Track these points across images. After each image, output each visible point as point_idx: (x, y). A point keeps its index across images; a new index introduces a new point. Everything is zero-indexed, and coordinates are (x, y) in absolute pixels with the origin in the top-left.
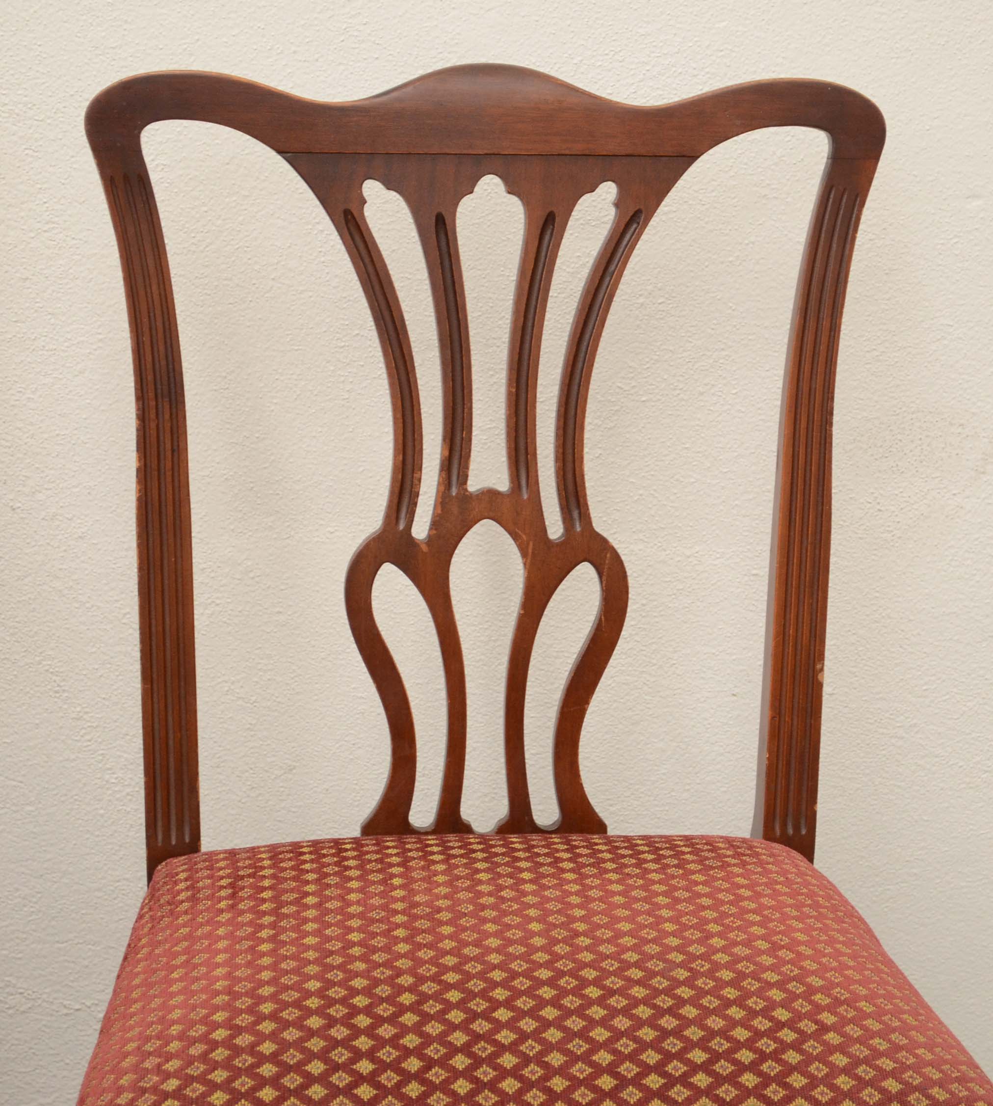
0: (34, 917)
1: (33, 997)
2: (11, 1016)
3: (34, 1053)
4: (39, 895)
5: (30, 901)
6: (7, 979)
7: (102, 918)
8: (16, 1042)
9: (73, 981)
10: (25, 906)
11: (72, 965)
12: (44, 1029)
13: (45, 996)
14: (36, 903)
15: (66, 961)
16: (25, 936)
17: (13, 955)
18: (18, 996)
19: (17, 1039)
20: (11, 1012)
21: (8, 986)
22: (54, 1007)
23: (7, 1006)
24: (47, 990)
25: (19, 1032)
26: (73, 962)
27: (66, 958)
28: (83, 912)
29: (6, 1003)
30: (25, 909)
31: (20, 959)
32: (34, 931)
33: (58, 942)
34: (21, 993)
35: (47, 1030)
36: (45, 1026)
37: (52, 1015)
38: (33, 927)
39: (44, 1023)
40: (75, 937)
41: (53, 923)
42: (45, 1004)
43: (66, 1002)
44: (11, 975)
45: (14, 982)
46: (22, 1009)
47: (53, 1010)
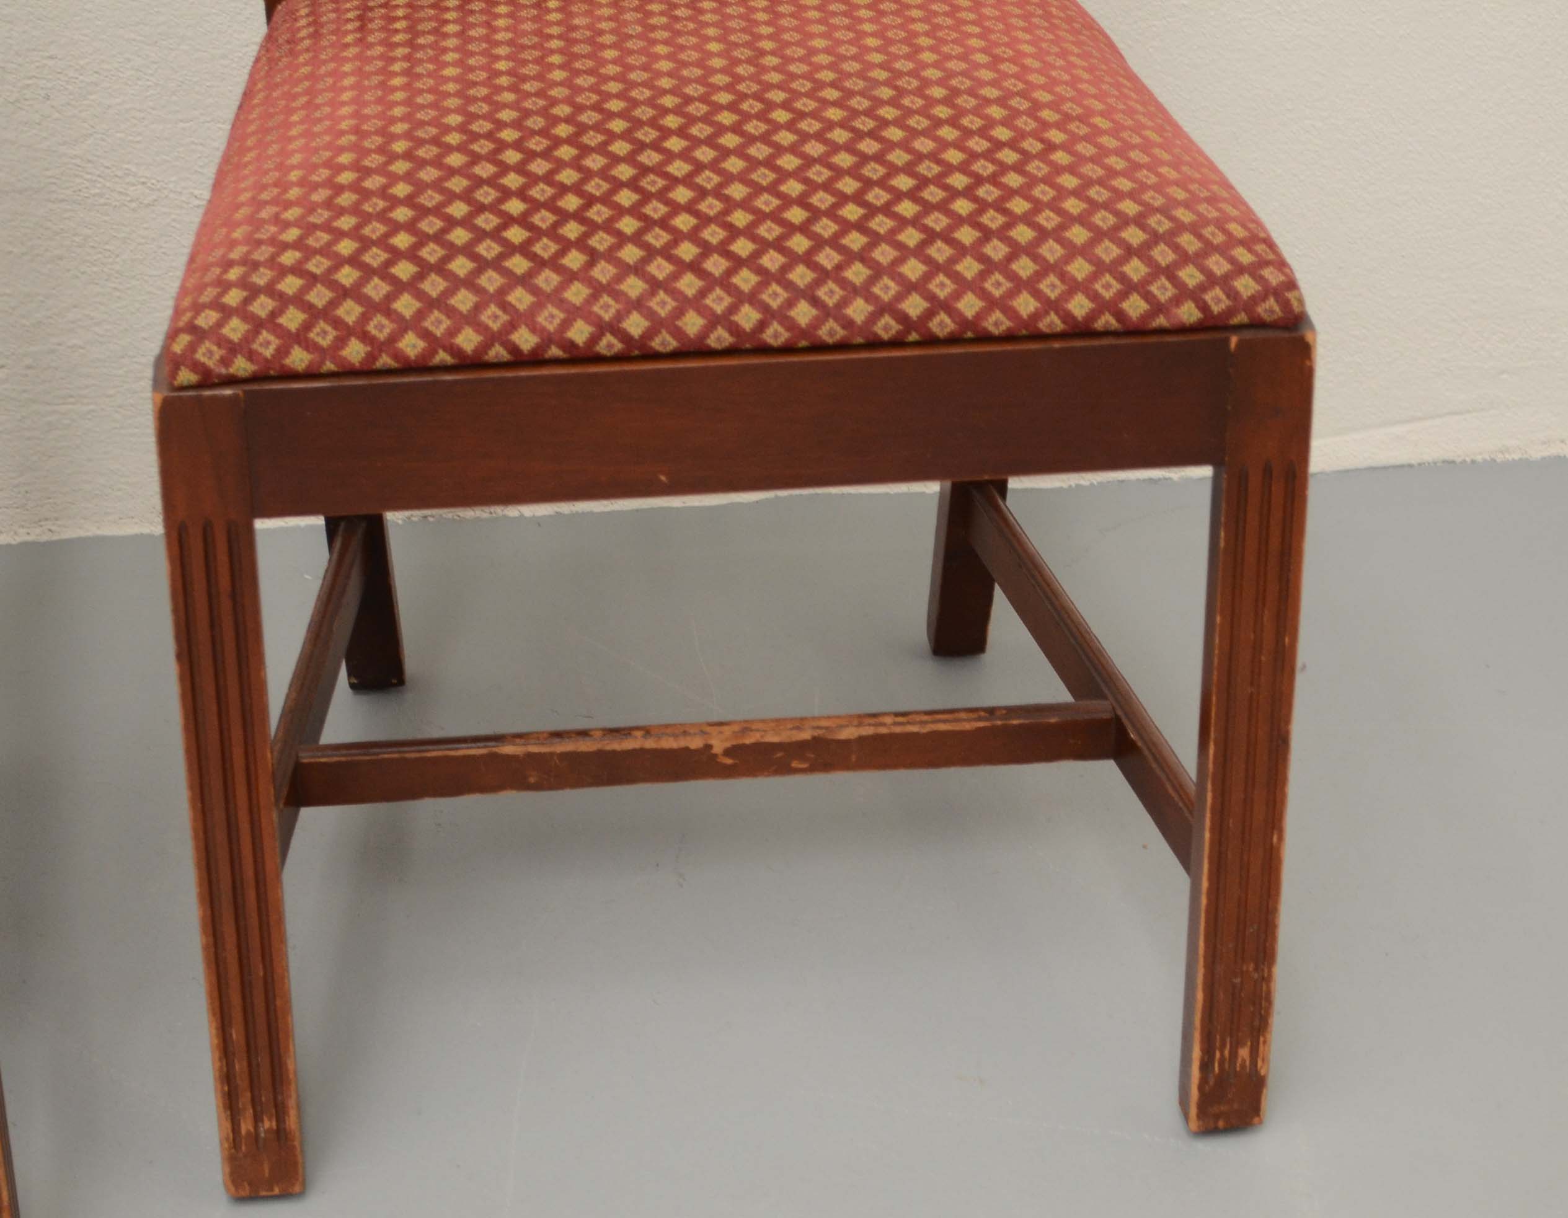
0: (151, 92)
1: (158, 187)
2: (134, 210)
3: (164, 253)
4: (155, 66)
5: (145, 74)
6: (127, 166)
7: (231, 91)
8: (143, 241)
9: (201, 167)
10: (138, 79)
11: (200, 148)
12: (173, 224)
13: (171, 186)
14: (152, 75)
15: (193, 143)
16: (142, 115)
17: (131, 138)
18: (139, 187)
19: (143, 238)
20: (134, 205)
21: (128, 175)
22: (184, 198)
23: (129, 199)
24: (173, 179)
25: (146, 229)
26: (201, 144)
27: (192, 139)
28: (208, 84)
29: (127, 195)
30: (140, 83)
31: (138, 142)
32: (153, 109)
33: (182, 121)
34: (143, 183)
35: (178, 226)
36: (174, 220)
37: (181, 208)
38: (151, 104)
39: (173, 216)
40: (202, 114)
41: (174, 98)
42: (172, 195)
43: (196, 192)
44: (129, 163)
45: (134, 169)
46: (146, 202)
47: (184, 202)
